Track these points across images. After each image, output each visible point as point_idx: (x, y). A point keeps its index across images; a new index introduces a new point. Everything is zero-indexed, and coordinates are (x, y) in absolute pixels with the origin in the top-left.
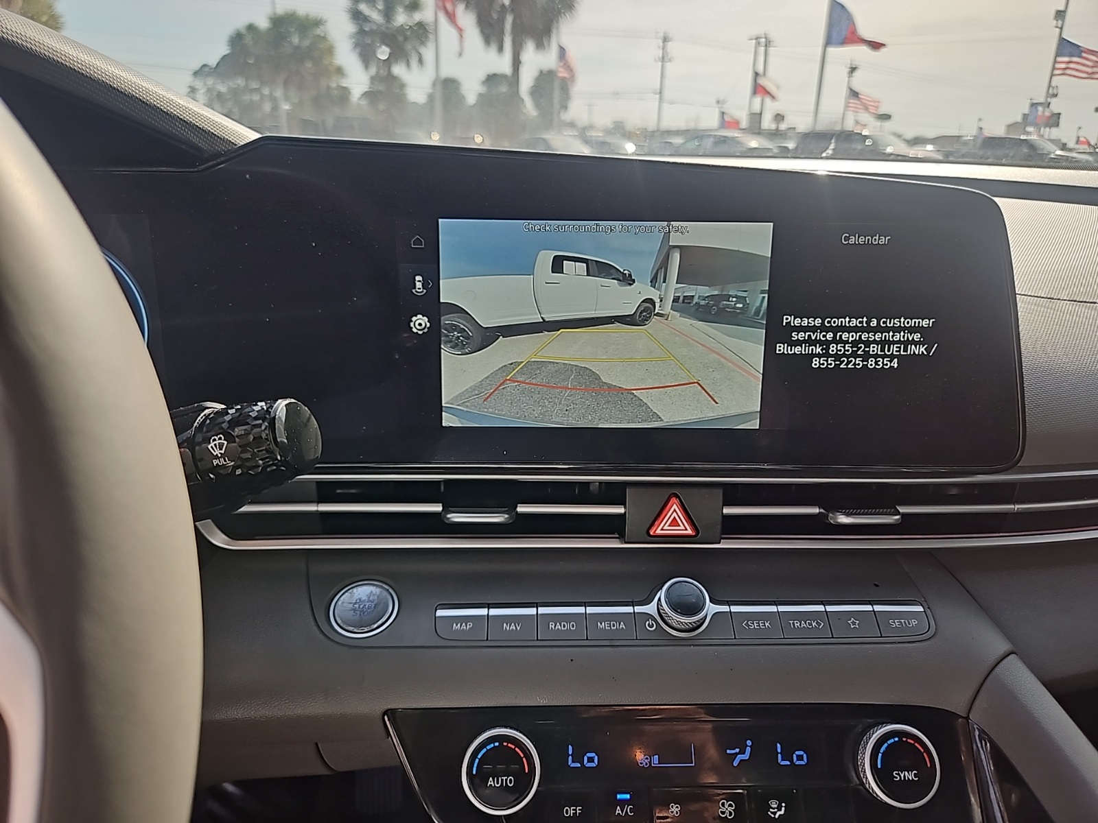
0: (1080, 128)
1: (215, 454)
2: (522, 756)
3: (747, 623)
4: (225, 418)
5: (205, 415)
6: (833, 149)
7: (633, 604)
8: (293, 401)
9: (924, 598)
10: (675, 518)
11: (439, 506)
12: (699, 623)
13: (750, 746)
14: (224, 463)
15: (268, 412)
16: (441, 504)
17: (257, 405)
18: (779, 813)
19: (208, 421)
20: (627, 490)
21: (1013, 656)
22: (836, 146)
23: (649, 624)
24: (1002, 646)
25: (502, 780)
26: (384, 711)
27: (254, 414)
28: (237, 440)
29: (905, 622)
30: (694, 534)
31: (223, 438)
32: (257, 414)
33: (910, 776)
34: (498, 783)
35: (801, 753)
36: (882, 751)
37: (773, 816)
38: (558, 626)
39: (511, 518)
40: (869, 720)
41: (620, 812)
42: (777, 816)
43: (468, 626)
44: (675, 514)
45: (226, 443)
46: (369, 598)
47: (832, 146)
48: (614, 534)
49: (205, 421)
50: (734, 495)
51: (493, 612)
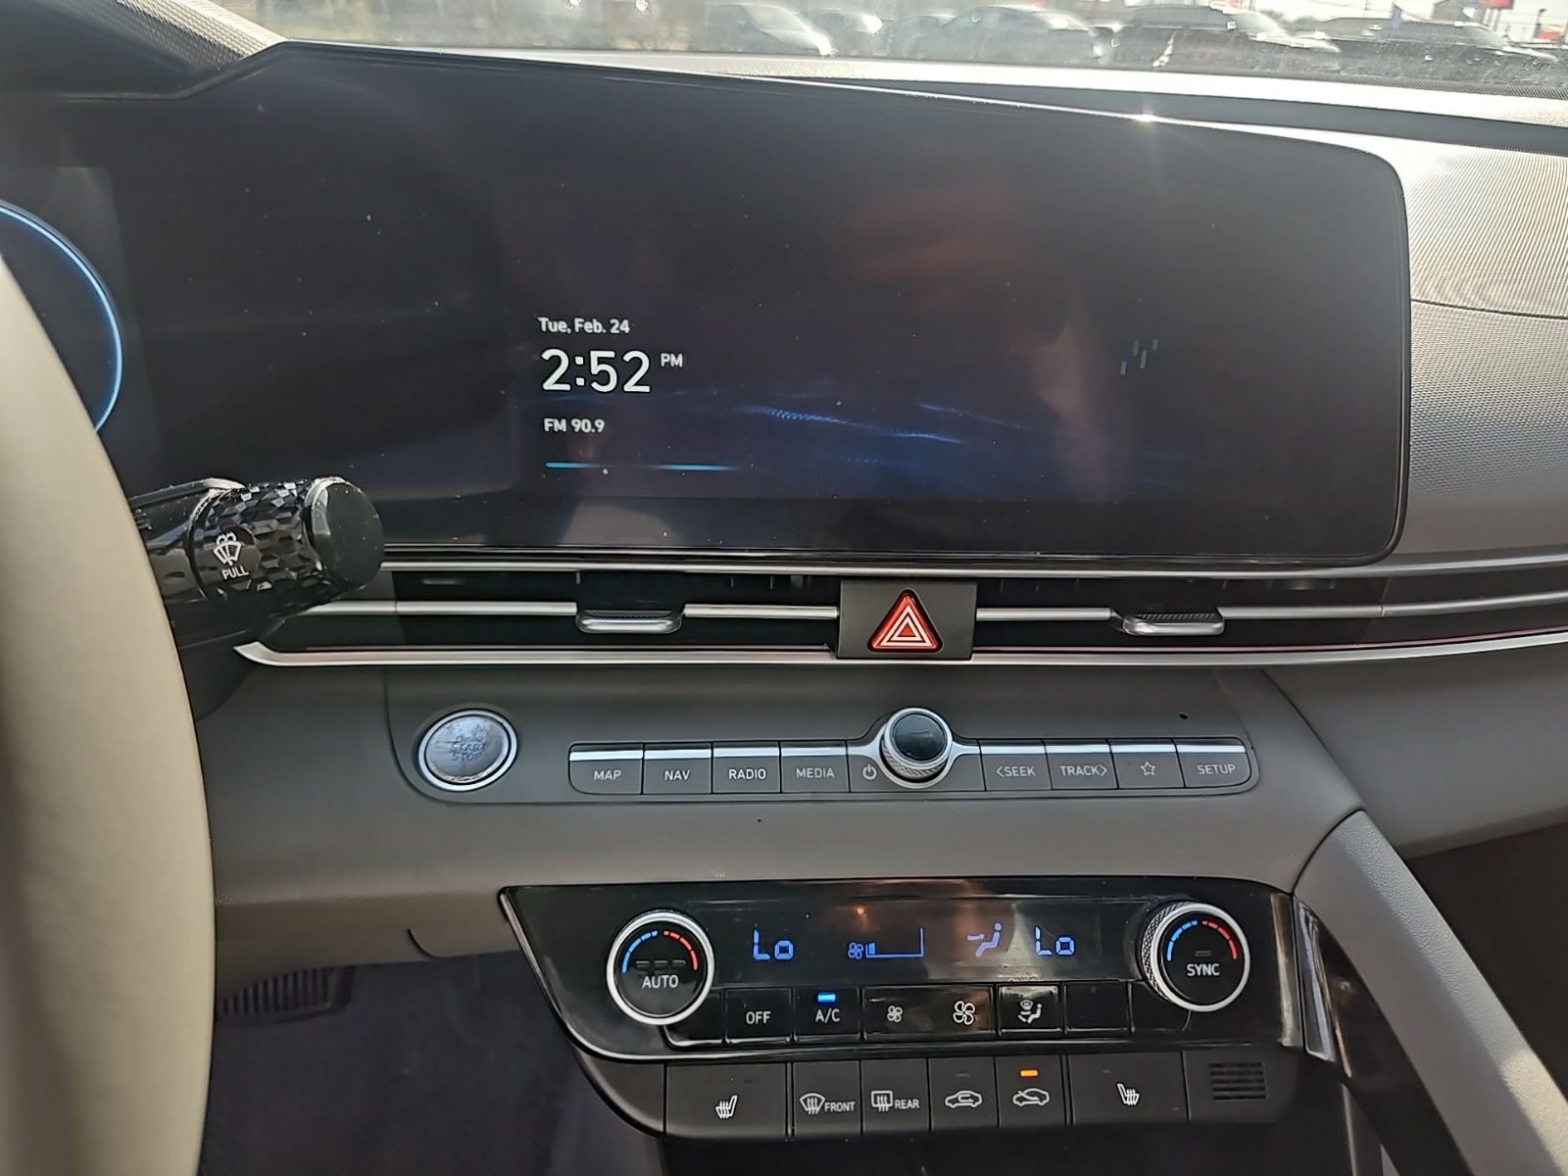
0: (1542, 11)
1: (224, 562)
2: (690, 948)
3: (1003, 769)
4: (237, 507)
5: (207, 501)
6: (1170, 55)
7: (845, 743)
8: (339, 480)
9: (1247, 734)
10: (908, 624)
11: (572, 606)
12: (936, 771)
13: (999, 932)
14: (239, 575)
15: (299, 500)
16: (574, 604)
17: (285, 488)
18: (1033, 1017)
19: (212, 512)
20: (842, 586)
21: (1361, 812)
22: (1173, 49)
23: (867, 772)
24: (1347, 799)
25: (662, 980)
26: (500, 888)
27: (280, 502)
28: (255, 539)
29: (1218, 768)
30: (935, 647)
31: (235, 538)
32: (283, 502)
33: (1209, 970)
34: (656, 984)
35: (1067, 939)
36: (1174, 939)
37: (1024, 1020)
38: (741, 775)
39: (676, 624)
40: (1160, 897)
41: (822, 1017)
42: (1030, 1021)
43: (615, 775)
44: (908, 620)
45: (239, 545)
46: (475, 735)
47: (1169, 51)
48: (822, 645)
49: (207, 509)
50: (991, 593)
51: (650, 755)
